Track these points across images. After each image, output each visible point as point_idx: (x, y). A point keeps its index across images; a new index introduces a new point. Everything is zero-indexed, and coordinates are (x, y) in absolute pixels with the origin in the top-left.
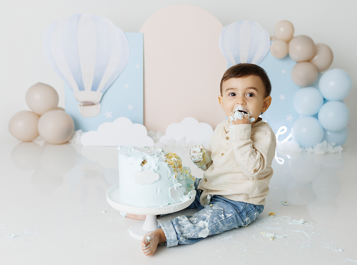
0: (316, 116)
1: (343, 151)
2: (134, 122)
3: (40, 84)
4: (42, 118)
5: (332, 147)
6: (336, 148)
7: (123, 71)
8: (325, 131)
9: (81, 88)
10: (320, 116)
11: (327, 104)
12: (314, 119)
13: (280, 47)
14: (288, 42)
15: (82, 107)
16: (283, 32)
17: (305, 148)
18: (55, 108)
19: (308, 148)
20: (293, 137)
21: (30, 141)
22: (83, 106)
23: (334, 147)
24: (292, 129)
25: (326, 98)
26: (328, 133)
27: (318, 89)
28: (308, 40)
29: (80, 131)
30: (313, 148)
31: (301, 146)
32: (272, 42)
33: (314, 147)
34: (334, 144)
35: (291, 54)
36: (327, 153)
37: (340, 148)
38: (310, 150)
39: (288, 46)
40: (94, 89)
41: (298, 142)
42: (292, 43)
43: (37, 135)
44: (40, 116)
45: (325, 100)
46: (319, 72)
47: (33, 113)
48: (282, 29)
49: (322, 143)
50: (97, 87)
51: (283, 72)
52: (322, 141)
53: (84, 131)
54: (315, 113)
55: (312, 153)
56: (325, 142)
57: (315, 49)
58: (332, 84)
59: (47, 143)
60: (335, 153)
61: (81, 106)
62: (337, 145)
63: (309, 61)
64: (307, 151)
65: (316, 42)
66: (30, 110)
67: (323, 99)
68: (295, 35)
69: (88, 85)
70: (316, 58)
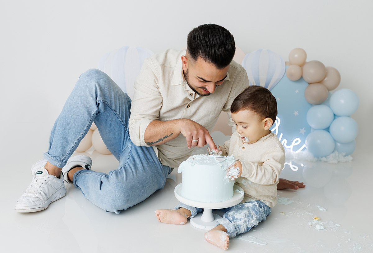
0: (328, 129)
1: (352, 160)
4: (95, 132)
5: (342, 157)
6: (346, 157)
8: (335, 141)
10: (331, 129)
11: (337, 120)
12: (325, 134)
13: (295, 70)
14: (302, 66)
16: (297, 58)
17: (319, 157)
19: (322, 157)
20: (307, 148)
21: (84, 152)
23: (345, 156)
24: (306, 141)
25: (336, 113)
27: (329, 106)
28: (319, 64)
30: (325, 157)
31: (315, 156)
32: (287, 66)
33: (327, 157)
34: (344, 154)
35: (304, 77)
36: (339, 162)
37: (350, 158)
38: (324, 159)
39: (302, 70)
42: (306, 68)
44: (93, 131)
45: (335, 116)
46: (329, 90)
48: (296, 56)
51: (297, 91)
52: (333, 152)
54: (327, 126)
55: (326, 162)
56: (336, 153)
57: (325, 71)
58: (342, 101)
60: (346, 162)
62: (347, 155)
63: (320, 82)
64: (320, 160)
65: (326, 65)
67: (333, 115)
68: (307, 61)
70: (326, 79)
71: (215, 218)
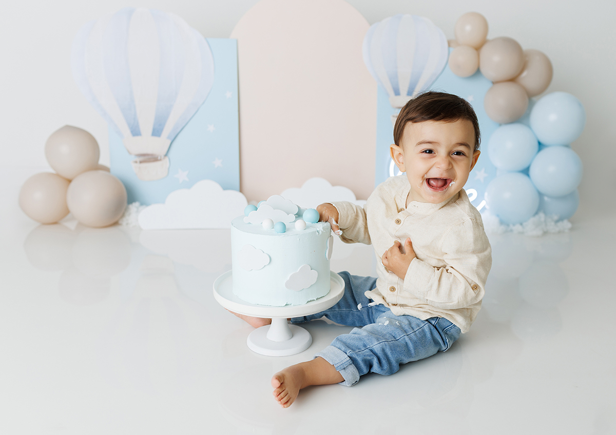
0: (526, 171)
1: (571, 229)
2: (225, 188)
3: (69, 129)
4: (73, 184)
5: (553, 223)
6: (560, 224)
7: (203, 103)
8: (541, 195)
9: (136, 132)
10: (532, 172)
11: (544, 152)
12: (523, 178)
13: (465, 57)
14: (478, 48)
15: (138, 165)
16: (469, 32)
17: (508, 225)
18: (95, 167)
19: (514, 225)
20: (487, 207)
21: (55, 223)
22: (141, 162)
23: (557, 221)
24: (486, 194)
25: (542, 141)
26: (546, 198)
27: (529, 126)
28: (513, 45)
29: (136, 204)
30: (521, 224)
31: (502, 222)
32: (451, 49)
33: (524, 224)
34: (556, 218)
35: (483, 70)
36: (545, 233)
37: (566, 225)
38: (518, 228)
39: (479, 55)
40: (157, 132)
41: (498, 216)
42: (485, 51)
43: (66, 212)
44: (70, 181)
45: (541, 146)
46: (531, 97)
47: (58, 175)
48: (468, 28)
49: (537, 217)
50: (162, 130)
52: (536, 213)
53: (143, 204)
54: (525, 166)
55: (522, 233)
56: (542, 215)
57: (522, 59)
58: (553, 117)
59: (81, 226)
60: (559, 232)
61: (136, 162)
62: (561, 219)
63: (513, 80)
64: (511, 231)
65: (525, 46)
66: (52, 171)
67: (536, 144)
68: (490, 37)
69: (146, 127)
70: (525, 74)
71: (292, 334)
